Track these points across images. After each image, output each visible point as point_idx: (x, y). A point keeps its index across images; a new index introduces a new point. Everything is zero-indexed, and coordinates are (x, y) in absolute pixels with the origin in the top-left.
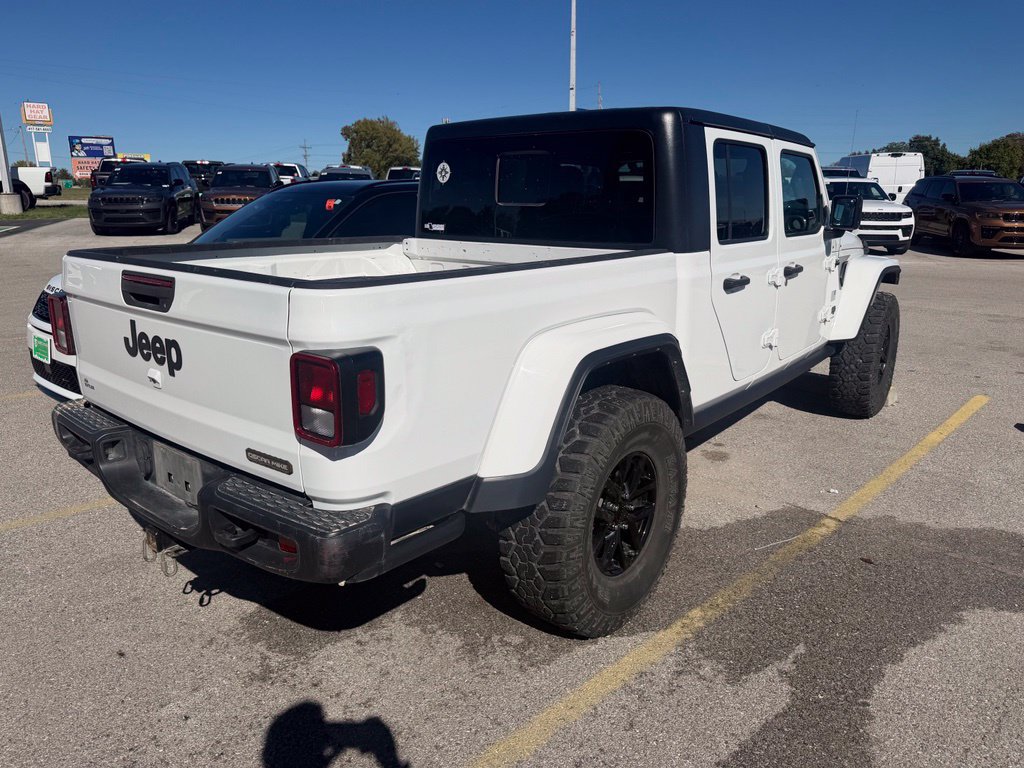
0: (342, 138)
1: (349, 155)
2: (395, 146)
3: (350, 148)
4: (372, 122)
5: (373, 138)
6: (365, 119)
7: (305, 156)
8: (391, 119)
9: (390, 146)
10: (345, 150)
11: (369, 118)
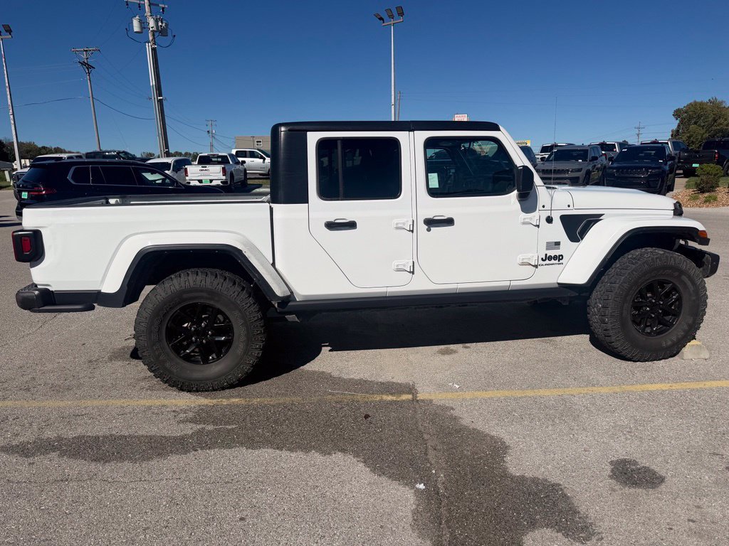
0: (673, 118)
1: (678, 131)
2: (721, 121)
3: (679, 126)
4: (701, 104)
5: (699, 117)
6: (695, 102)
7: (638, 135)
8: (719, 99)
9: (716, 121)
10: (675, 127)
11: (699, 100)
